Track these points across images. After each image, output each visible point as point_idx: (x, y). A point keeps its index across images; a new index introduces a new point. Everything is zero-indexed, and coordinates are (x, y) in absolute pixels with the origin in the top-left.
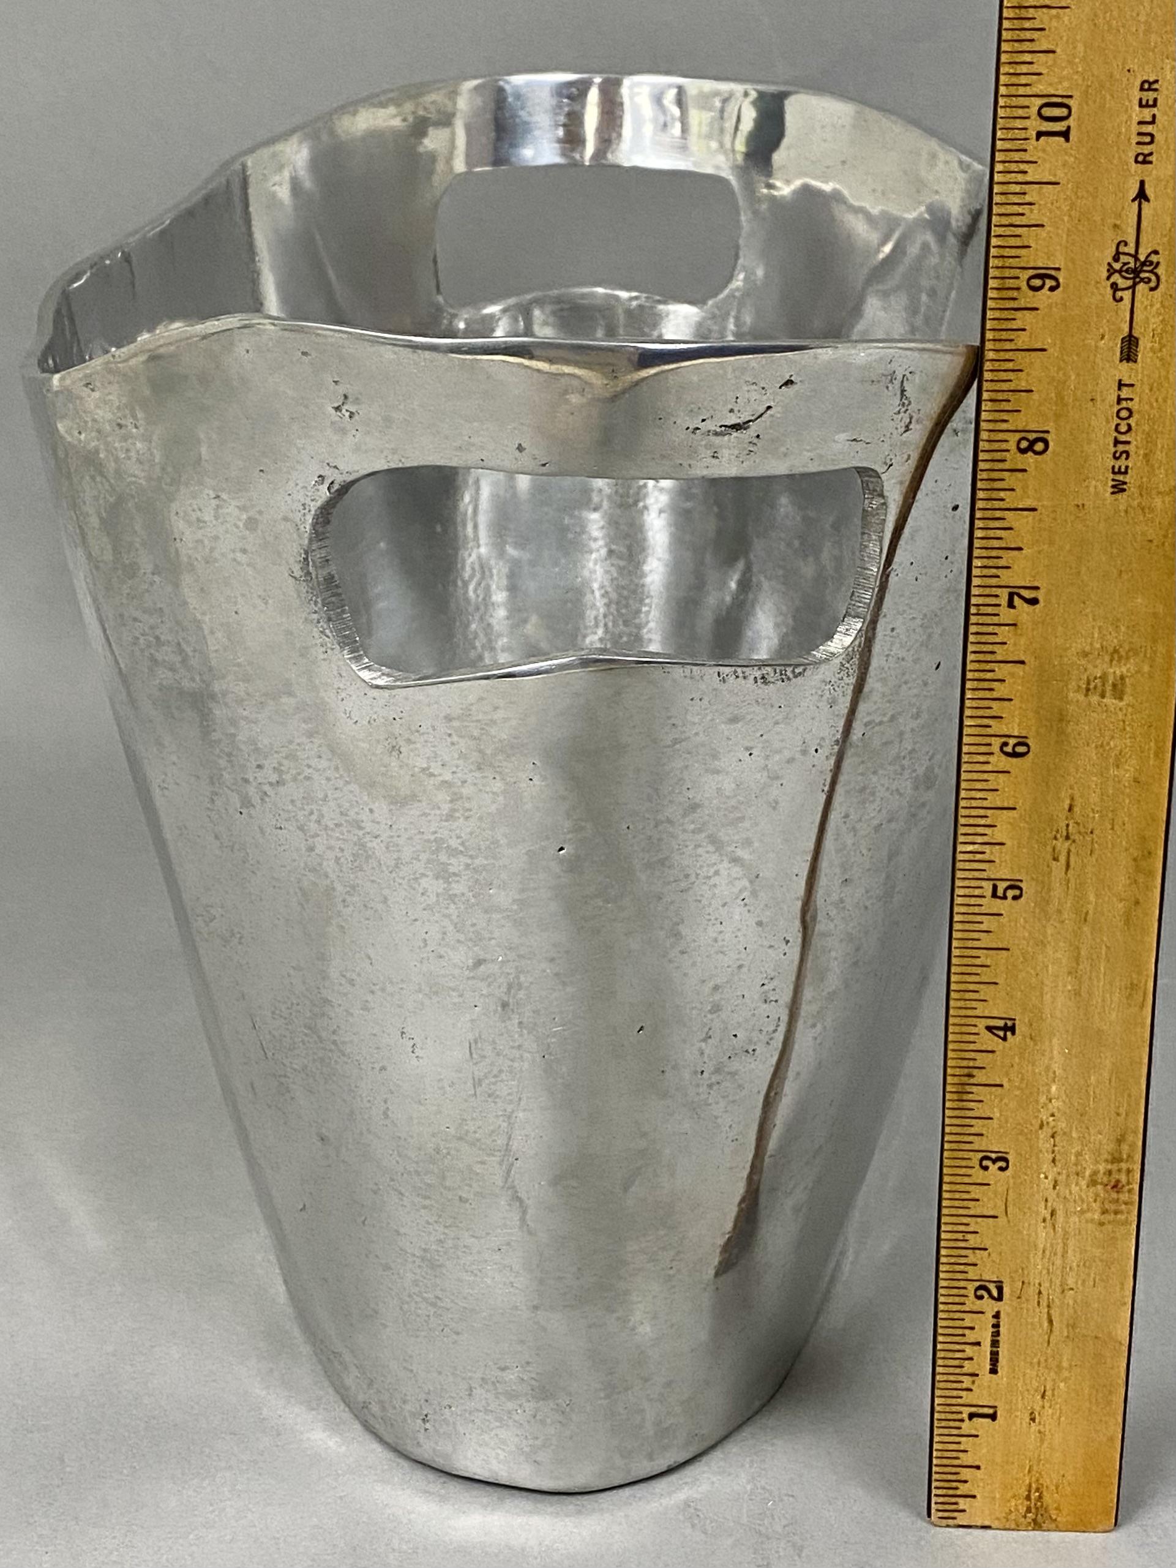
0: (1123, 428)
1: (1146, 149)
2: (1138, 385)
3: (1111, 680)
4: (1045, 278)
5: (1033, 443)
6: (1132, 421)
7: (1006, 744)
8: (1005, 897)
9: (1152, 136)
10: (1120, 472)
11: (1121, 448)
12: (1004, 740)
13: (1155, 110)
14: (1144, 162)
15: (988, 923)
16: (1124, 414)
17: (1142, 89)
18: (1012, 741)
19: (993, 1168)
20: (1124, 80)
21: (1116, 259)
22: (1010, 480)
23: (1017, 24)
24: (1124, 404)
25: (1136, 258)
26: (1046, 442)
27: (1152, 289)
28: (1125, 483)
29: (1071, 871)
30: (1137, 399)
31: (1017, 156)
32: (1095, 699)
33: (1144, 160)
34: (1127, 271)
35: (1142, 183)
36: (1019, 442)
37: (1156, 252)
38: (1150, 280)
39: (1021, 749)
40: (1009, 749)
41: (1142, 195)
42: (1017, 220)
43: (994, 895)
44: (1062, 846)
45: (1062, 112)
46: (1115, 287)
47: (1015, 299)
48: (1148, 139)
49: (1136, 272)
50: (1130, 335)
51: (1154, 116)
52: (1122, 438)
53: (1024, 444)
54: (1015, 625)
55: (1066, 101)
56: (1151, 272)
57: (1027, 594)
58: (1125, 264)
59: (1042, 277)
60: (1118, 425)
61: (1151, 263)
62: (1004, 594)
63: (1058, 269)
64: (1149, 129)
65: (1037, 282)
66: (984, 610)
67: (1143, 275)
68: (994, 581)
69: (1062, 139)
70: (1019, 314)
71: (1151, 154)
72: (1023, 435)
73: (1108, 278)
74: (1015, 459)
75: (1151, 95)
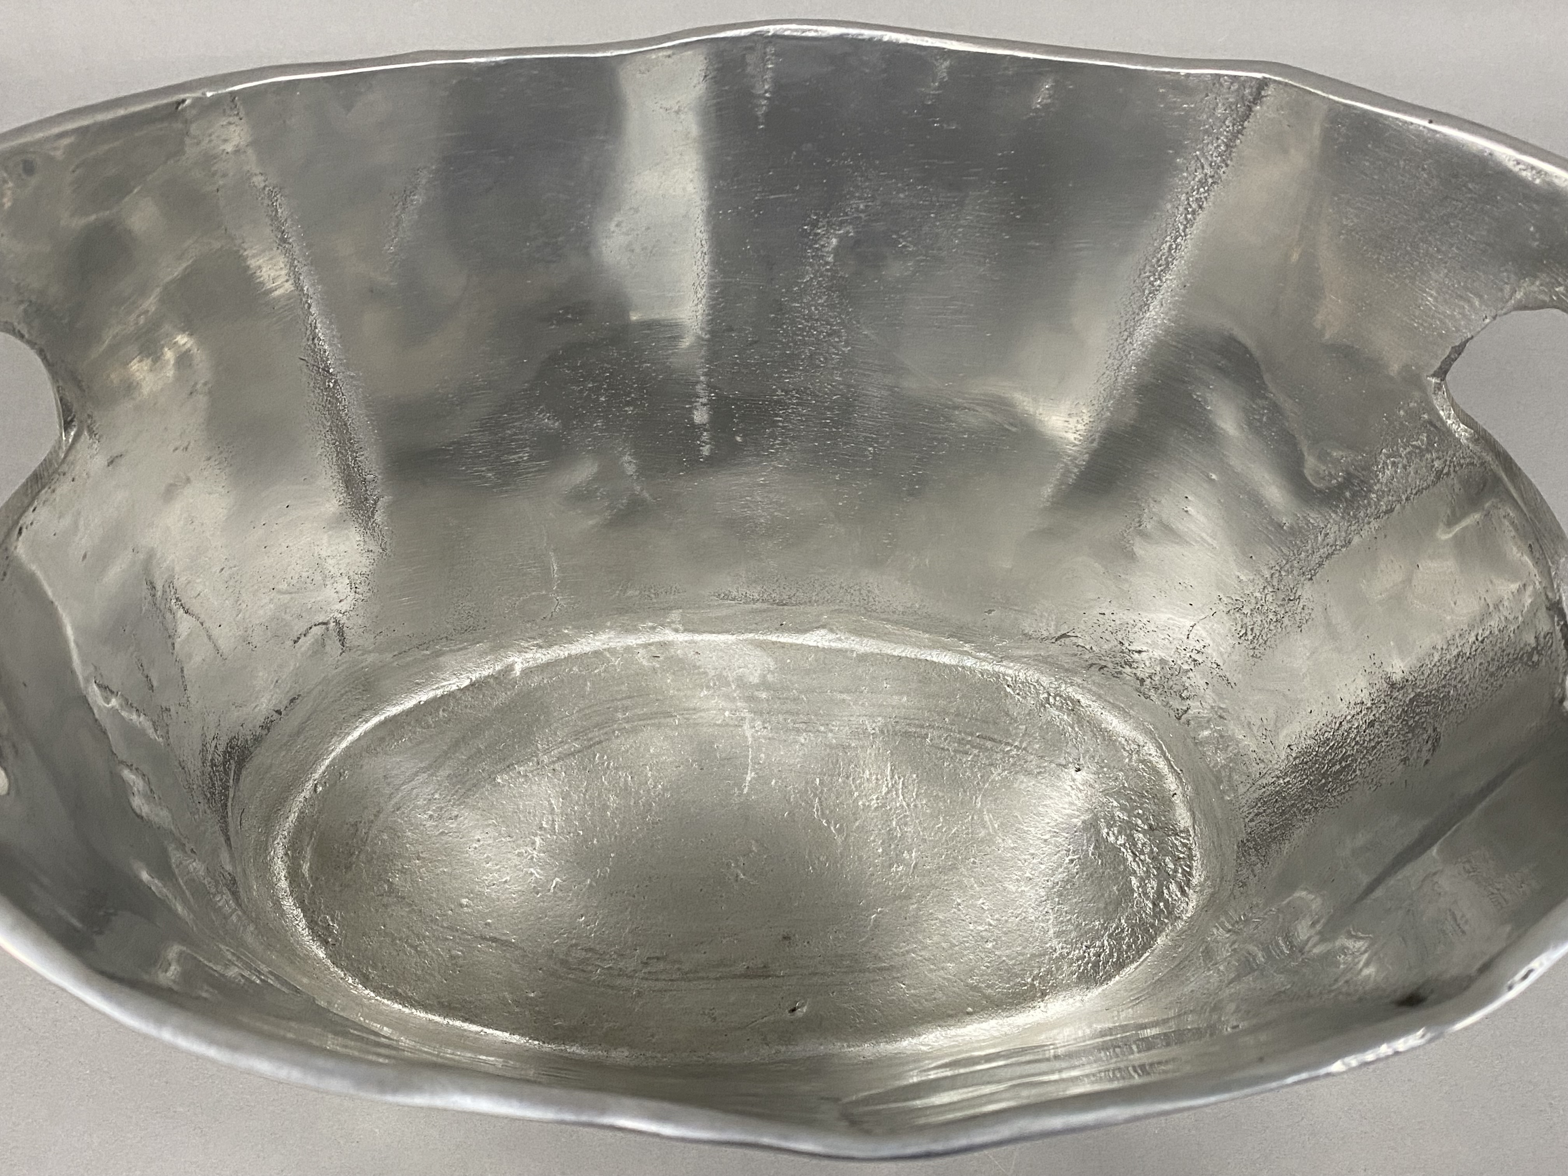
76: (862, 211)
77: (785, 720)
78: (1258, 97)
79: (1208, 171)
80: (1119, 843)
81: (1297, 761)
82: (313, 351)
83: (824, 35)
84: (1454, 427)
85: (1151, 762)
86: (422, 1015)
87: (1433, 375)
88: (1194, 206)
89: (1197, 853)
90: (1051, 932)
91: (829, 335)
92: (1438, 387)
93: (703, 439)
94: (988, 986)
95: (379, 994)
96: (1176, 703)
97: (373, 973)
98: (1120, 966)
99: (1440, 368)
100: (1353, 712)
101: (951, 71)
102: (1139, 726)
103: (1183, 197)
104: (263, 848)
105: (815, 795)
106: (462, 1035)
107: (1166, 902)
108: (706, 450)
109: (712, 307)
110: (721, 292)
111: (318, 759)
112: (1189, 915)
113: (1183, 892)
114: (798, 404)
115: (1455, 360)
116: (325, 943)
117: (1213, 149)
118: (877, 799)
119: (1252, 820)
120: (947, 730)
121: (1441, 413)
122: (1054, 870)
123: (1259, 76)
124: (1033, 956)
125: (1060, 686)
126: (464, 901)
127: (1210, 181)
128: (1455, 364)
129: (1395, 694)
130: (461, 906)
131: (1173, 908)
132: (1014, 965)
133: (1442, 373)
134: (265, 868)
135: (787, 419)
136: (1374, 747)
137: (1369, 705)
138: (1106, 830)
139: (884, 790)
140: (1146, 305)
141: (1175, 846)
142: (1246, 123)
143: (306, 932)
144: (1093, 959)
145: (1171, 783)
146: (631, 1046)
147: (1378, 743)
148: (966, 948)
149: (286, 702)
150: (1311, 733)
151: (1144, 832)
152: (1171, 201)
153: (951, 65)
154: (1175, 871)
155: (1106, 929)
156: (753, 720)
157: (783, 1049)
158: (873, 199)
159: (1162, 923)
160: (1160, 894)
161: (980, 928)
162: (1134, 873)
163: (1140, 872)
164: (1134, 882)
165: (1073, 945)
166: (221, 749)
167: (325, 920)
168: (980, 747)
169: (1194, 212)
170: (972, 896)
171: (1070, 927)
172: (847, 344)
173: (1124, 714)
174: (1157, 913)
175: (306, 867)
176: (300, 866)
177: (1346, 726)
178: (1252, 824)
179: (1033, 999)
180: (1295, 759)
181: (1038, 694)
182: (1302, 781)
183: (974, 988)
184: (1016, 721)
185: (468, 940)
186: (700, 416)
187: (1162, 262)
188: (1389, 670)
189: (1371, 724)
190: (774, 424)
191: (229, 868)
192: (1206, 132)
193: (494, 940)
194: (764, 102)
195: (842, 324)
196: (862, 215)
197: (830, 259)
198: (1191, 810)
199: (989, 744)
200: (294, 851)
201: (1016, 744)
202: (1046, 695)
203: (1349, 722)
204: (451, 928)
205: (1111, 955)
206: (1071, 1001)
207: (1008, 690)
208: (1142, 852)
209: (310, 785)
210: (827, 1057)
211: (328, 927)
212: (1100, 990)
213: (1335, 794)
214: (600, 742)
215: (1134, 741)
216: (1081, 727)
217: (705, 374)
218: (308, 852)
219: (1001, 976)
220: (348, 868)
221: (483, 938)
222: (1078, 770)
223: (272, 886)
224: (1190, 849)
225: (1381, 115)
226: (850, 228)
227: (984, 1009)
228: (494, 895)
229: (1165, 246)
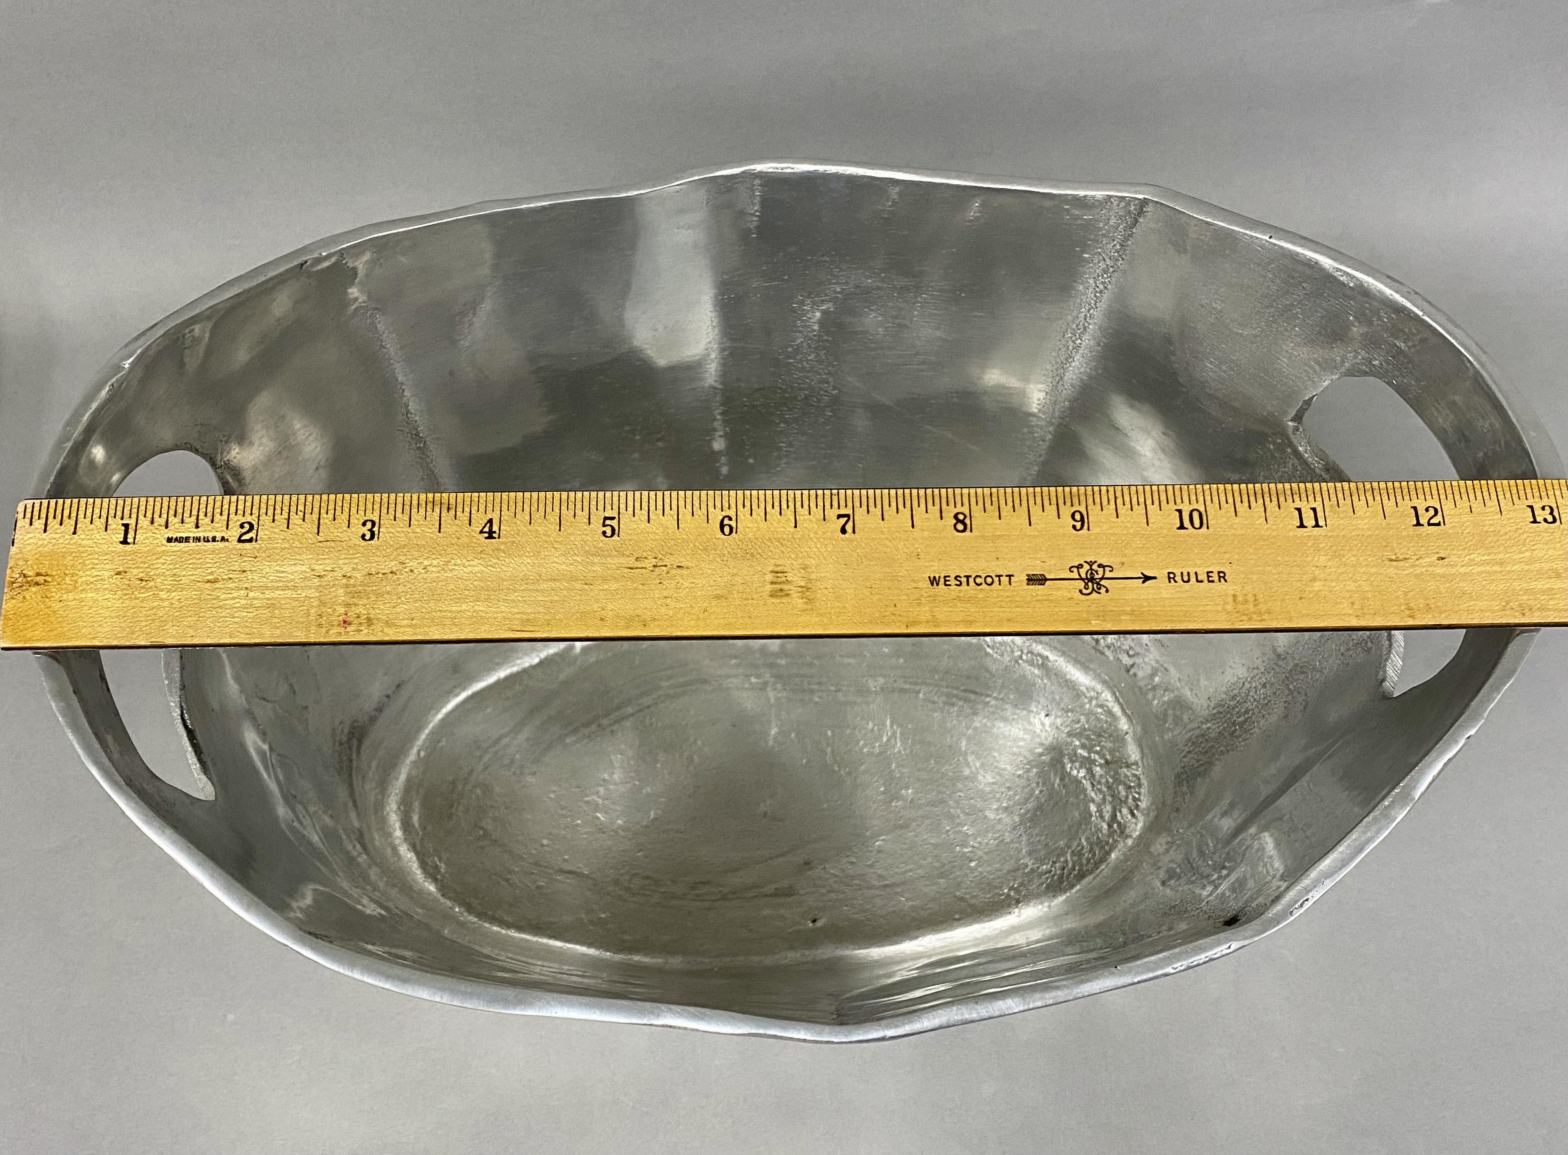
0: (978, 580)
1: (1178, 578)
2: (1011, 588)
3: (785, 587)
4: (1081, 521)
5: (963, 522)
6: (984, 586)
7: (730, 519)
8: (604, 525)
9: (1188, 581)
10: (946, 581)
11: (964, 580)
12: (734, 518)
13: (1206, 581)
14: (1169, 578)
15: (582, 516)
16: (989, 580)
17: (1219, 572)
18: (733, 523)
19: (365, 530)
20: (1224, 561)
21: (1100, 566)
22: (934, 510)
23: (1251, 493)
24: (996, 579)
25: (1101, 579)
26: (964, 531)
27: (1081, 591)
28: (938, 585)
29: (626, 570)
30: (1000, 588)
31: (1163, 498)
32: (769, 577)
33: (1171, 577)
34: (1092, 573)
35: (1155, 578)
36: (962, 513)
37: (1107, 591)
38: (1087, 589)
39: (727, 530)
40: (726, 521)
41: (1146, 578)
42: (1119, 501)
43: (606, 518)
44: (649, 563)
45: (1197, 523)
46: (1080, 566)
47: (1065, 503)
48: (1186, 579)
49: (1092, 579)
50: (1047, 580)
51: (1202, 581)
52: (971, 580)
53: (961, 517)
54: (824, 520)
55: (1205, 526)
56: (1093, 589)
57: (849, 528)
58: (1096, 572)
59: (1082, 520)
60: (980, 577)
61: (1099, 589)
62: (849, 511)
63: (1089, 529)
64: (1193, 579)
65: (1078, 517)
66: (835, 498)
67: (1090, 584)
68: (857, 504)
69: (1178, 525)
70: (1054, 507)
71: (1175, 581)
72: (968, 515)
73: (1086, 562)
74: (950, 512)
75: (1216, 578)
76: (839, 293)
77: (802, 682)
78: (1141, 212)
79: (1108, 262)
80: (1080, 775)
81: (1215, 711)
82: (407, 423)
83: (799, 171)
84: (1310, 460)
85: (1107, 706)
86: (517, 935)
87: (1291, 420)
88: (1101, 287)
89: (1144, 781)
90: (1024, 851)
91: (820, 382)
92: (1296, 429)
93: (722, 462)
94: (973, 897)
95: (480, 919)
96: (1126, 660)
97: (475, 903)
98: (1081, 876)
99: (1296, 415)
100: (1252, 675)
101: (899, 194)
102: (1097, 677)
103: (1092, 281)
104: (380, 805)
105: (828, 745)
106: (550, 951)
107: (1119, 824)
108: (725, 470)
109: (724, 365)
110: (730, 354)
111: (420, 729)
112: (1137, 833)
113: (1133, 815)
114: (797, 433)
115: (1307, 409)
116: (435, 880)
117: (1111, 247)
118: (879, 746)
119: (1185, 757)
120: (936, 686)
121: (1300, 449)
122: (1027, 800)
123: (1141, 197)
124: (1009, 872)
125: (1031, 645)
126: (545, 842)
127: (1111, 270)
128: (1307, 413)
129: (1281, 663)
130: (542, 845)
131: (1125, 827)
132: (994, 879)
133: (1298, 418)
134: (383, 821)
135: (790, 445)
136: (1267, 704)
137: (1262, 670)
138: (1069, 765)
139: (885, 739)
140: (1071, 357)
141: (1126, 776)
142: (1134, 230)
143: (419, 872)
144: (1058, 872)
145: (1124, 725)
146: (685, 953)
147: (1269, 701)
148: (954, 867)
149: (393, 688)
150: (1224, 689)
151: (1101, 765)
152: (1082, 284)
153: (900, 191)
154: (1127, 798)
155: (1069, 847)
156: (775, 683)
157: (807, 953)
158: (847, 283)
159: (1115, 841)
160: (1114, 817)
161: (966, 850)
162: (1093, 801)
163: (1098, 798)
164: (1093, 808)
165: (1042, 862)
166: (346, 731)
167: (434, 862)
168: (966, 700)
169: (1101, 292)
170: (959, 824)
171: (1040, 847)
172: (834, 388)
173: (1085, 667)
174: (1111, 833)
175: (415, 819)
176: (411, 818)
177: (1247, 685)
178: (1184, 760)
179: (1009, 906)
180: (1214, 709)
181: (1013, 651)
182: (1219, 727)
183: (961, 899)
184: (994, 676)
185: (549, 874)
186: (718, 445)
187: (1081, 326)
188: (1276, 644)
189: (1264, 686)
190: (780, 449)
191: (356, 824)
192: (1104, 235)
193: (571, 872)
194: (756, 219)
195: (829, 373)
196: (839, 295)
197: (816, 327)
198: (1140, 746)
199: (972, 696)
200: (405, 805)
201: (995, 695)
202: (1020, 653)
203: (1250, 683)
204: (536, 864)
205: (1074, 869)
206: (1040, 907)
207: (988, 650)
208: (1099, 783)
209: (415, 750)
210: (840, 959)
211: (436, 867)
212: (1064, 897)
213: (1240, 739)
214: (648, 707)
215: (1093, 689)
216: (1049, 679)
217: (721, 414)
218: (416, 806)
219: (983, 889)
220: (450, 817)
221: (562, 871)
222: (1047, 715)
223: (390, 835)
224: (1139, 779)
225: (1233, 230)
226: (830, 305)
227: (969, 915)
228: (569, 836)
229: (1082, 315)
